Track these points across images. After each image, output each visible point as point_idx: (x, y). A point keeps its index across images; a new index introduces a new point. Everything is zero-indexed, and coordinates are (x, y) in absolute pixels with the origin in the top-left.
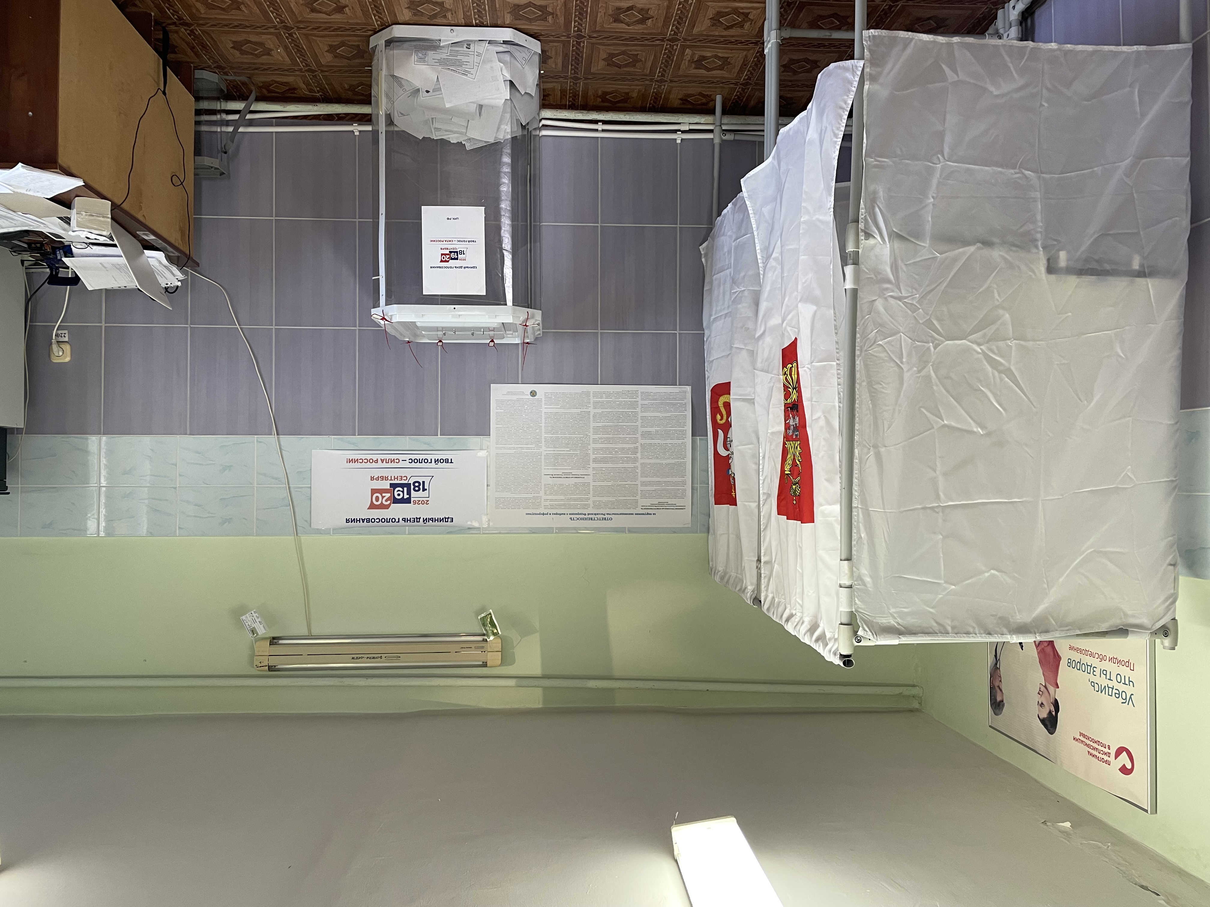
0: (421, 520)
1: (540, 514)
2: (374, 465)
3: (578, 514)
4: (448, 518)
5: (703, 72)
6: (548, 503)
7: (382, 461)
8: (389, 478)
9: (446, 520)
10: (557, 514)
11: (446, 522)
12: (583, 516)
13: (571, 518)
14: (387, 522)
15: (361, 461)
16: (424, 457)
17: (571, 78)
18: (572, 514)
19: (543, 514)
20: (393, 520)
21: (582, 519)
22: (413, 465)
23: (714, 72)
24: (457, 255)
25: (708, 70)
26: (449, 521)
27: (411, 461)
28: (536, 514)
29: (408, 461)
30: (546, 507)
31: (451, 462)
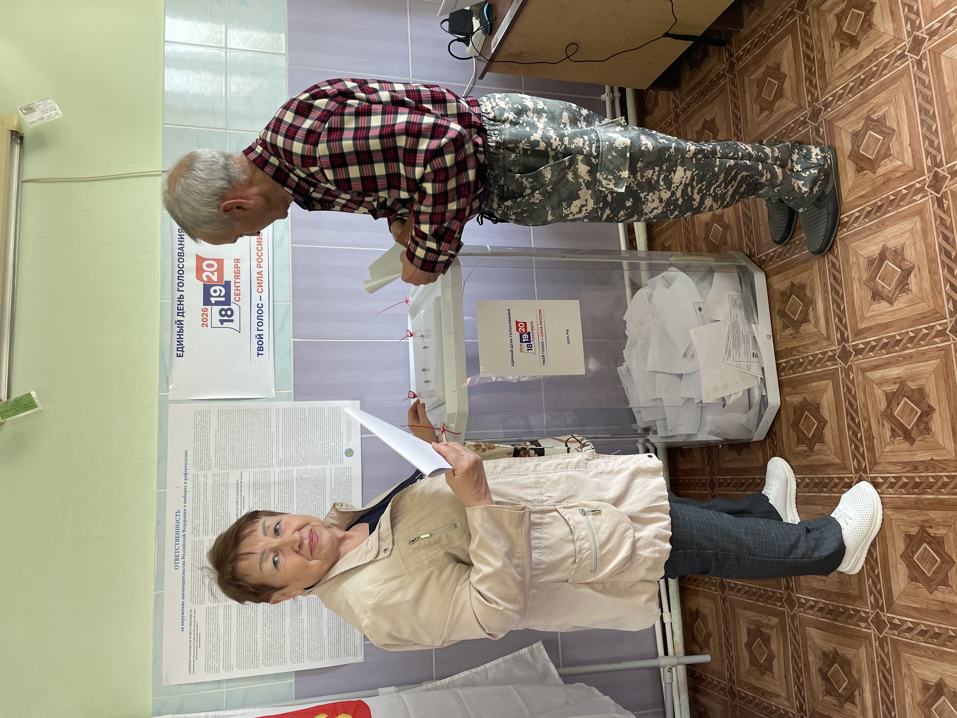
0: (180, 318)
1: (186, 469)
2: (254, 263)
3: (185, 521)
4: (183, 351)
5: (744, 639)
6: (201, 480)
7: (260, 273)
8: (237, 281)
9: (181, 347)
10: (186, 492)
11: (178, 348)
12: (181, 528)
13: (179, 511)
14: (179, 277)
15: (259, 249)
16: (266, 322)
17: (712, 480)
18: (185, 513)
19: (186, 474)
20: (181, 283)
21: (177, 527)
22: (255, 309)
23: (745, 653)
24: (526, 342)
25: (749, 645)
26: (179, 352)
27: (260, 306)
28: (186, 464)
29: (260, 303)
30: (195, 477)
31: (258, 354)
